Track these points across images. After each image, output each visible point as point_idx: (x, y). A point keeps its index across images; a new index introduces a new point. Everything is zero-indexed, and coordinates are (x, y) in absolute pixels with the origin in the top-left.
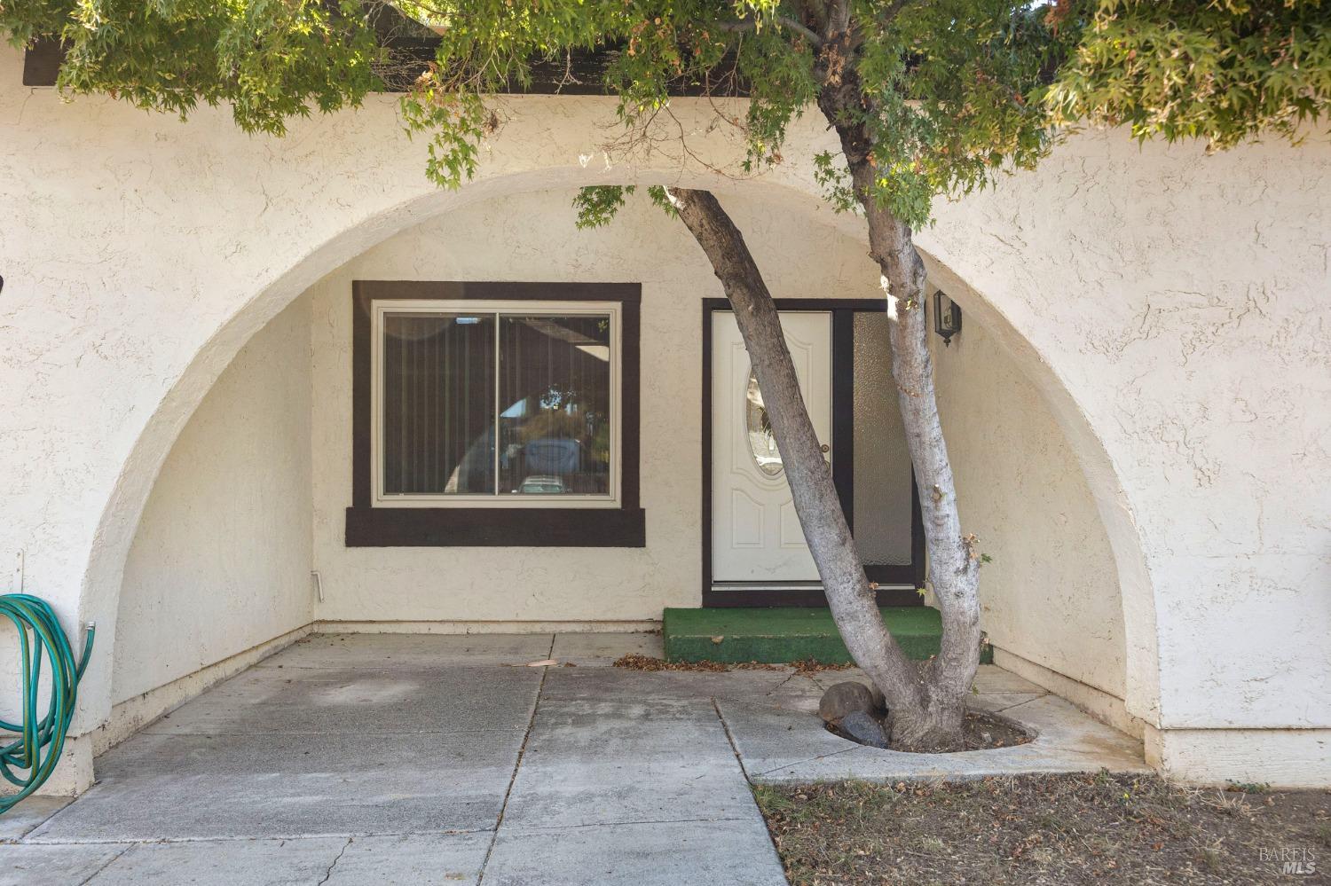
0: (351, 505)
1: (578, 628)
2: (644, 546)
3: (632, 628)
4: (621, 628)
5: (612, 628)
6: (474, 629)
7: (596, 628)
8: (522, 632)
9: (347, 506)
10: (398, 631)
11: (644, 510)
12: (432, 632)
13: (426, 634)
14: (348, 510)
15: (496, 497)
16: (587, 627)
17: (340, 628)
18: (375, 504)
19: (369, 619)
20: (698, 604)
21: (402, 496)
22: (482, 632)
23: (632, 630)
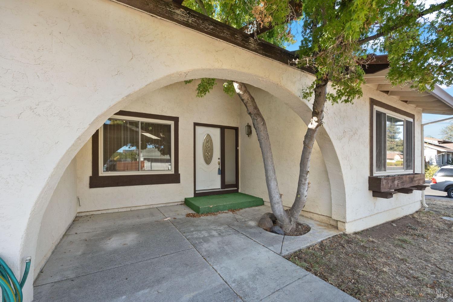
0: (91, 175)
1: (162, 205)
2: (180, 183)
3: (176, 204)
4: (174, 204)
5: (171, 204)
6: (133, 209)
7: (167, 205)
8: (147, 208)
9: (89, 176)
10: (108, 212)
11: (180, 174)
12: (119, 211)
13: (117, 212)
14: (90, 177)
15: (140, 172)
16: (165, 205)
17: (88, 214)
18: (100, 175)
19: (98, 210)
20: (193, 196)
21: (109, 172)
22: (135, 209)
23: (177, 204)
